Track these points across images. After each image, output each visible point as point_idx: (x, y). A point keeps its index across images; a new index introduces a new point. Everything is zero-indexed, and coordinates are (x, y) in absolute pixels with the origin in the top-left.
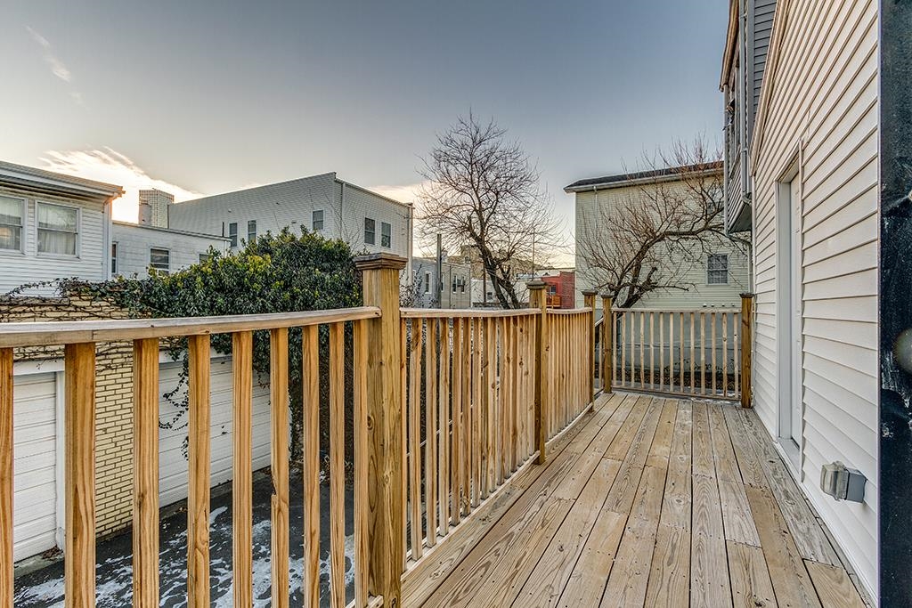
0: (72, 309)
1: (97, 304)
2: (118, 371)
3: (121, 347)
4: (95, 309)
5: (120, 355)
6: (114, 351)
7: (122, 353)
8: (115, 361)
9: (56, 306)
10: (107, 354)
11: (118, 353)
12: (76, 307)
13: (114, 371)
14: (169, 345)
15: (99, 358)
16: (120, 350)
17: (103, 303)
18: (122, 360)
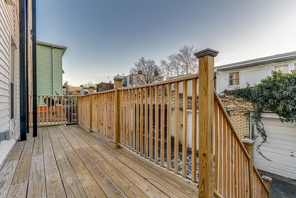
0: (225, 98)
1: (231, 97)
2: (237, 116)
3: (238, 109)
4: (230, 98)
5: (237, 112)
6: (235, 110)
7: (238, 111)
8: (236, 113)
9: (222, 97)
10: (233, 111)
11: (236, 111)
12: (226, 97)
13: (236, 116)
14: (253, 110)
15: (232, 112)
16: (237, 110)
17: (232, 96)
18: (238, 113)
